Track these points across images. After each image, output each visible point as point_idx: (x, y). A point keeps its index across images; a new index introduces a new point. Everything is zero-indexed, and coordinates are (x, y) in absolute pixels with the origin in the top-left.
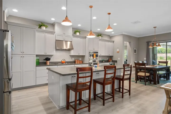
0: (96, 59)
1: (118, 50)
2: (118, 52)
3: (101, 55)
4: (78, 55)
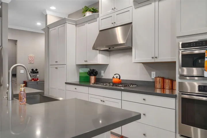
4: (153, 60)
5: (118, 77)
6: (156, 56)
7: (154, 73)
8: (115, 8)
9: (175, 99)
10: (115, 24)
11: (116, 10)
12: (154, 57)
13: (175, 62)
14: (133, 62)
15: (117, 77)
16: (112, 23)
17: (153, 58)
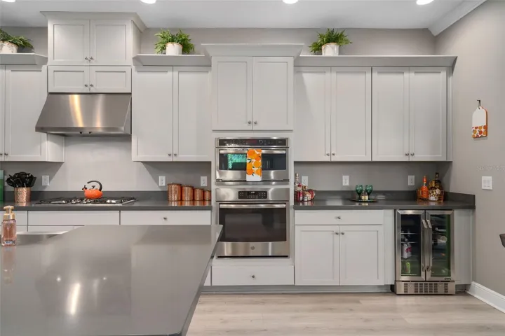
0: (266, 181)
1: (479, 119)
2: (482, 133)
3: (334, 159)
4: (170, 159)
5: (98, 187)
6: (175, 153)
7: (164, 178)
8: (92, 59)
9: (210, 211)
10: (92, 88)
11: (93, 63)
12: (171, 153)
13: (210, 163)
14: (133, 160)
15: (94, 187)
16: (86, 86)
17: (170, 155)
